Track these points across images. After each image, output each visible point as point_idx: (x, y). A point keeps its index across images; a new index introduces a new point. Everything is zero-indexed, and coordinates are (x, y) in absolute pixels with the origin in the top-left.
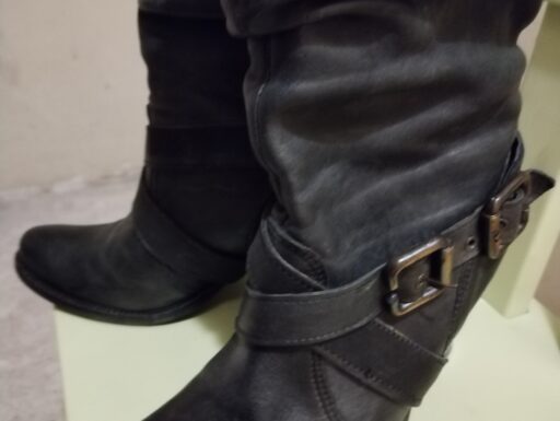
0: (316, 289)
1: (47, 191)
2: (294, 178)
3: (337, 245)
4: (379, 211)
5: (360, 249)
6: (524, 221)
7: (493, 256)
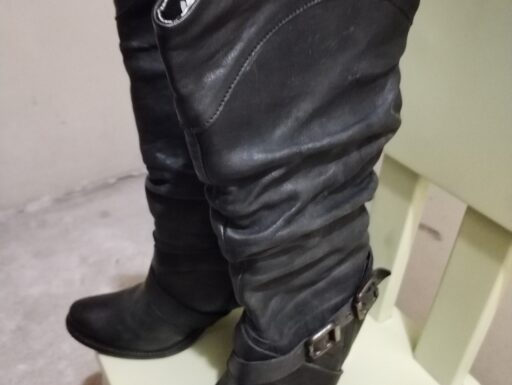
0: (274, 357)
1: (21, 212)
2: (258, 312)
3: (281, 334)
4: (300, 310)
5: (293, 331)
6: (376, 295)
7: (361, 317)
